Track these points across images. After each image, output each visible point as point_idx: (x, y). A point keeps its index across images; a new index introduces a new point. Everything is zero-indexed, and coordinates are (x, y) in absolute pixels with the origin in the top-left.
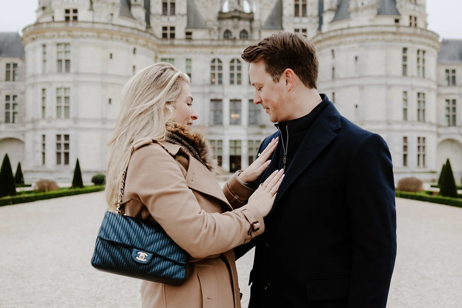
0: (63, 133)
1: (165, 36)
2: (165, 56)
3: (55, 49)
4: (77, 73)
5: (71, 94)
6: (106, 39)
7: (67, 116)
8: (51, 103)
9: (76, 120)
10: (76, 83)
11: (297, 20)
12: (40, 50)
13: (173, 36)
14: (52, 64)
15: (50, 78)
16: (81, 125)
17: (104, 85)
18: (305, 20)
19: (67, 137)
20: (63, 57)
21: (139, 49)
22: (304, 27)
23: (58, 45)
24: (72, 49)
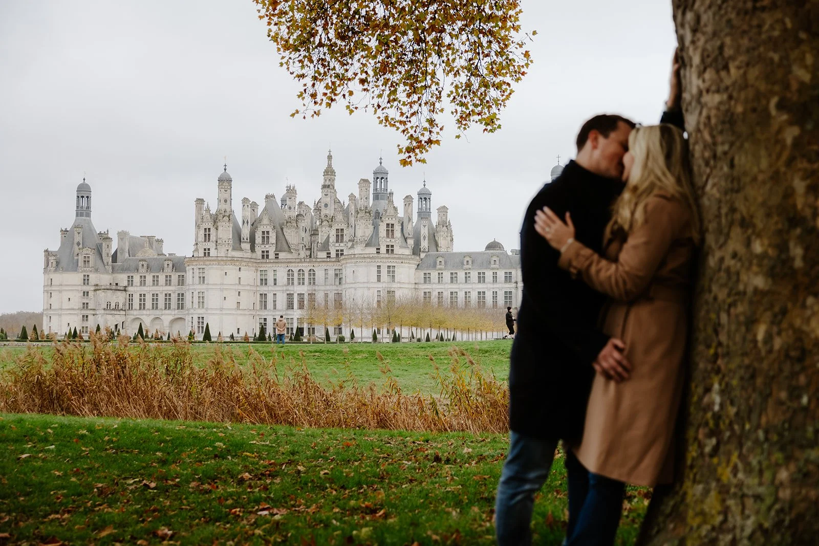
0: (200, 316)
1: (263, 256)
2: (262, 269)
3: (198, 270)
4: (208, 284)
5: (205, 295)
6: (223, 265)
7: (203, 307)
8: (196, 300)
9: (207, 309)
10: (207, 290)
11: (337, 244)
12: (191, 271)
13: (268, 256)
14: (197, 279)
15: (195, 287)
16: (209, 312)
17: (222, 290)
18: (342, 244)
19: (203, 318)
20: (201, 275)
21: (242, 268)
22: (342, 248)
23: (199, 269)
24: (205, 271)
